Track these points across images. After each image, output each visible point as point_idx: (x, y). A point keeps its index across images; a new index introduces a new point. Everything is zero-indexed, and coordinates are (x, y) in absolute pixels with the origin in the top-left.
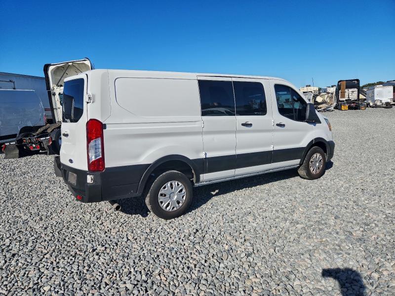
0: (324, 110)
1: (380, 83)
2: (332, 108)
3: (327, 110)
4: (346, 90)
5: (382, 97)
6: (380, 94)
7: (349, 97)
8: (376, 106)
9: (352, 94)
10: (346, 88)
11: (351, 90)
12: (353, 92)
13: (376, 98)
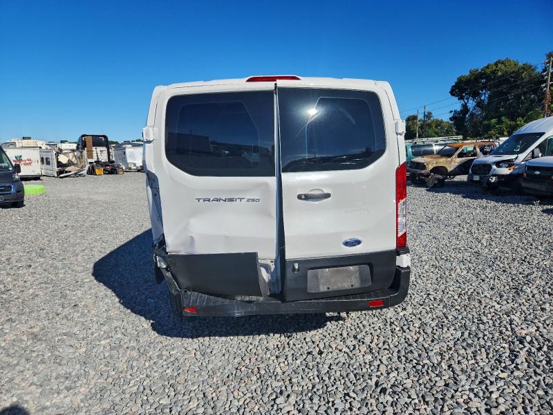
0: (75, 174)
1: (128, 143)
2: (85, 172)
3: (80, 175)
4: (94, 149)
5: (135, 160)
6: (132, 156)
7: (98, 158)
8: (129, 170)
9: (101, 154)
10: (94, 146)
11: (99, 149)
12: (102, 151)
13: (129, 161)
